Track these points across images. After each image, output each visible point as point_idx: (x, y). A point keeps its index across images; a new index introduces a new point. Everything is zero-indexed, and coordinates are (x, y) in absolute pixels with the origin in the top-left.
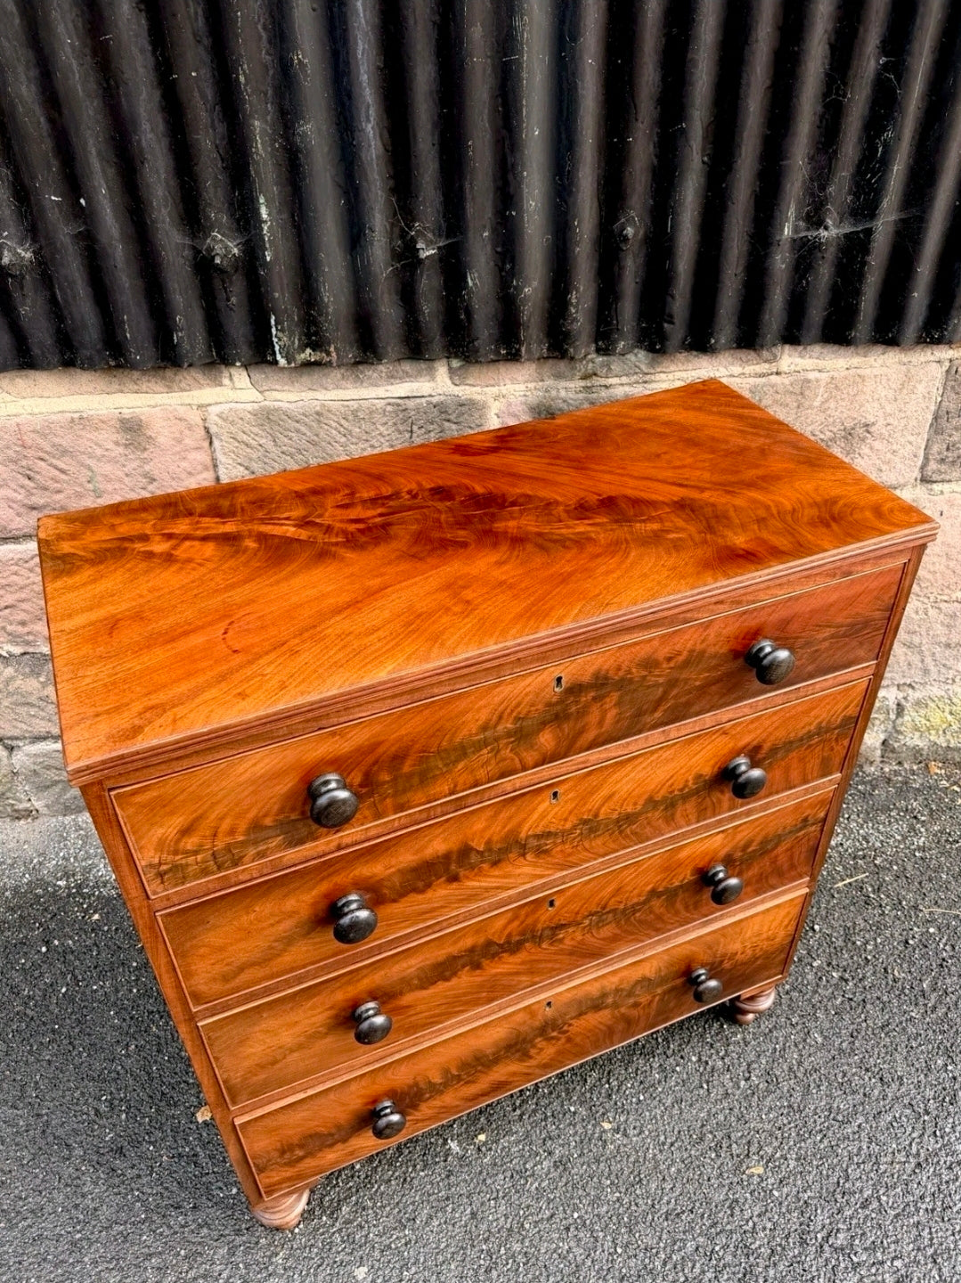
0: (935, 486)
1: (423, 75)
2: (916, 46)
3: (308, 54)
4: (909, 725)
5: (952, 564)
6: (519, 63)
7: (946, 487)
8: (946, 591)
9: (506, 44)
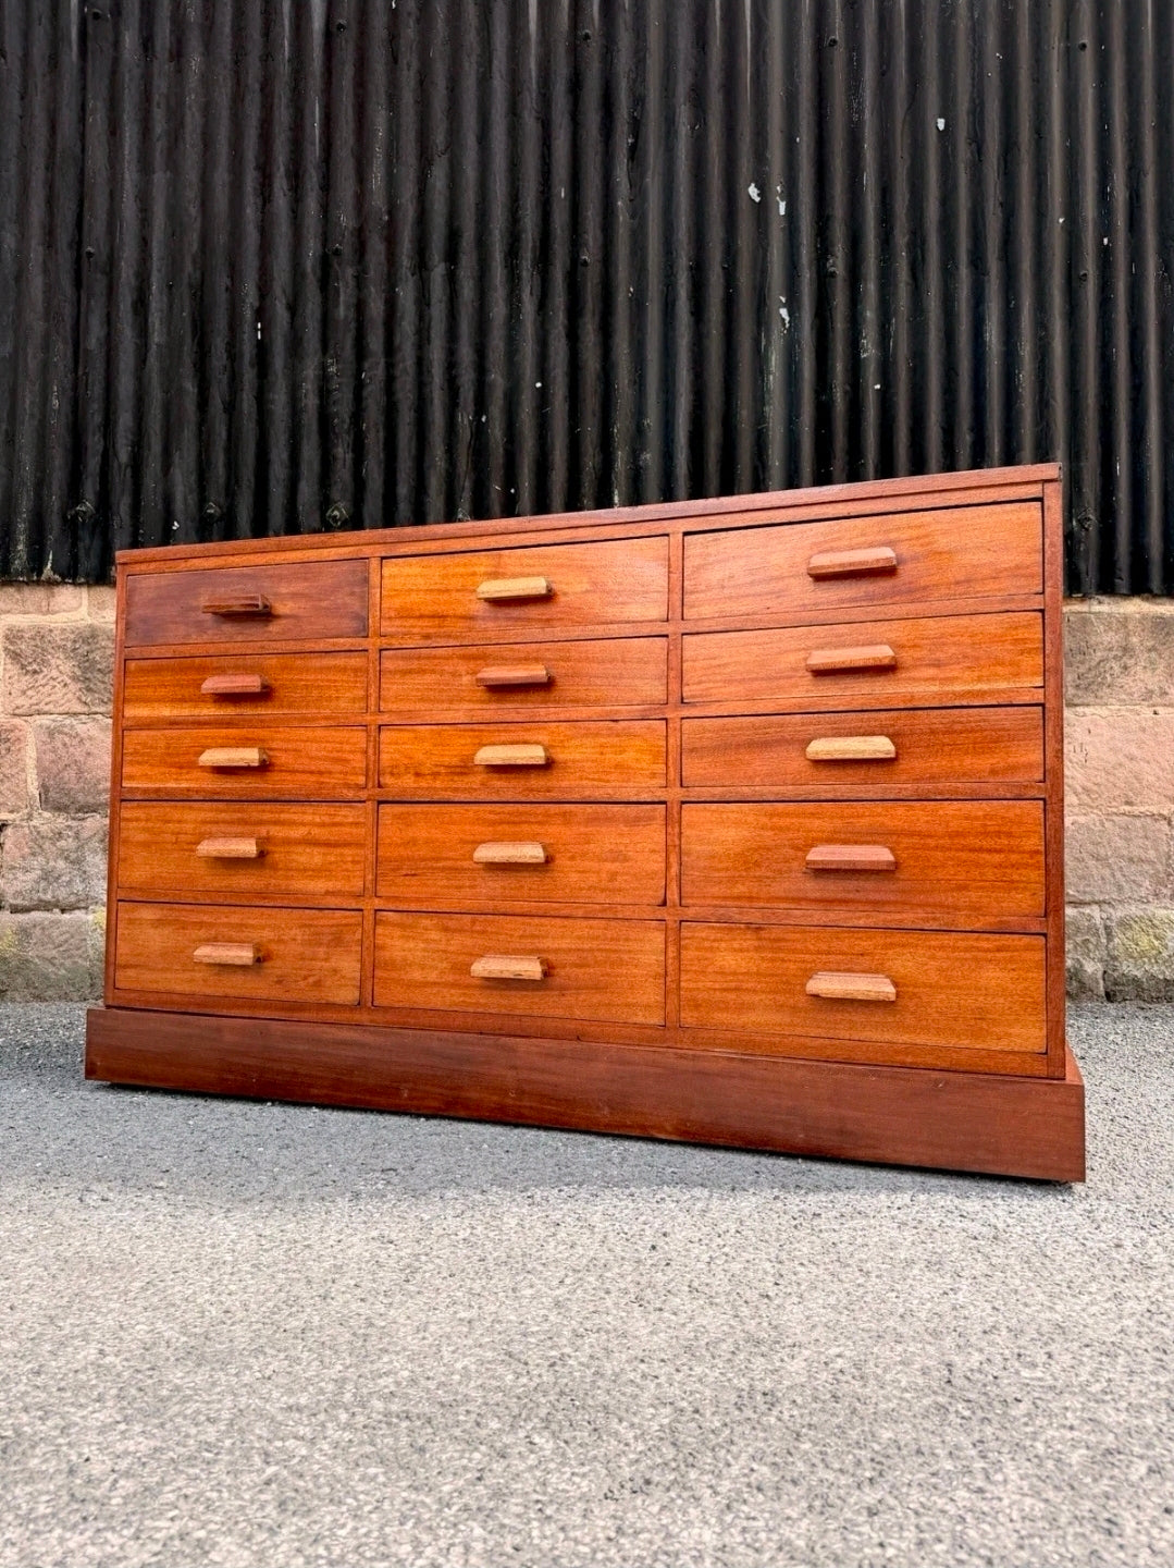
0: (1078, 709)
1: (714, 435)
2: (989, 426)
3: (652, 421)
4: (1121, 949)
5: (1112, 779)
6: (767, 428)
7: (1087, 710)
8: (1114, 804)
9: (760, 419)
